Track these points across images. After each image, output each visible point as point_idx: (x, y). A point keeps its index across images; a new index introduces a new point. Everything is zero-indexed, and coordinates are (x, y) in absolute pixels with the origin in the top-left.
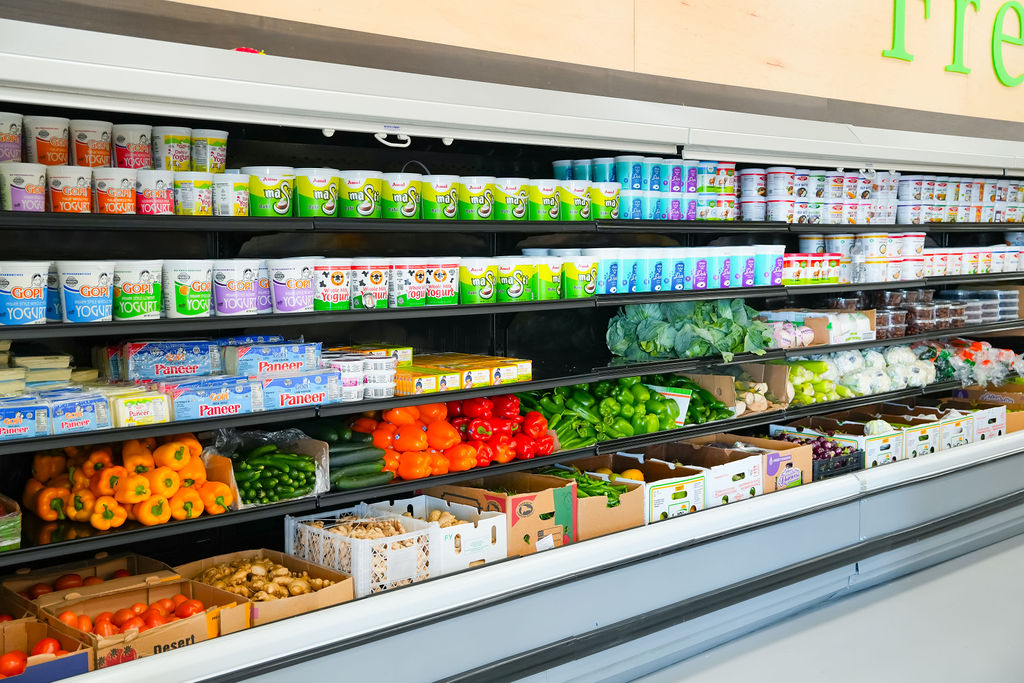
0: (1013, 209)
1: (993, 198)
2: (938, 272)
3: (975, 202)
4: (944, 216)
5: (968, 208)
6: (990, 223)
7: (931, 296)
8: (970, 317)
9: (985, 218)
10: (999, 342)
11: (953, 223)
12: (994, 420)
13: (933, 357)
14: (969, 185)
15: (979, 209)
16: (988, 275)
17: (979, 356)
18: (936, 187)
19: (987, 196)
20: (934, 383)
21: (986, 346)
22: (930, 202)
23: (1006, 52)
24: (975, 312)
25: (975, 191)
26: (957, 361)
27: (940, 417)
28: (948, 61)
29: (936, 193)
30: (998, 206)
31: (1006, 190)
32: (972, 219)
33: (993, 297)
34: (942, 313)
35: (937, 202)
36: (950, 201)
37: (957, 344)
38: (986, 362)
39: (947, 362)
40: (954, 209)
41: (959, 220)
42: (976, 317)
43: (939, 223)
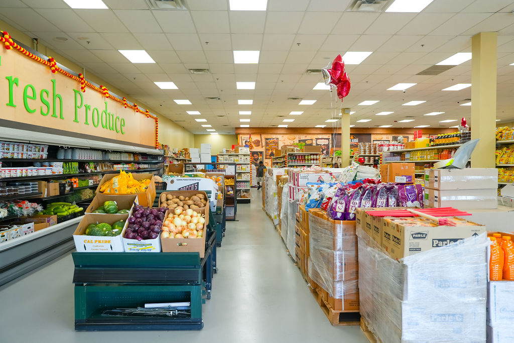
0: (35, 154)
1: (27, 150)
2: (7, 176)
3: (20, 151)
4: (9, 156)
5: (18, 154)
6: (26, 159)
7: (5, 185)
8: (20, 192)
9: (25, 157)
10: (31, 201)
11: (13, 158)
12: (30, 228)
13: (6, 207)
14: (18, 145)
15: (22, 154)
16: (27, 177)
17: (24, 206)
18: (5, 145)
19: (25, 150)
20: (7, 216)
21: (27, 202)
22: (3, 151)
23: (29, 101)
24: (22, 190)
25: (20, 148)
26: (16, 208)
27: (9, 228)
28: (8, 102)
29: (5, 148)
30: (29, 153)
31: (32, 148)
32: (20, 157)
33: (30, 185)
34: (9, 191)
35: (6, 151)
36: (11, 151)
37: (16, 202)
38: (27, 208)
39: (12, 208)
40: (13, 153)
41: (15, 157)
42: (23, 192)
43: (7, 158)
